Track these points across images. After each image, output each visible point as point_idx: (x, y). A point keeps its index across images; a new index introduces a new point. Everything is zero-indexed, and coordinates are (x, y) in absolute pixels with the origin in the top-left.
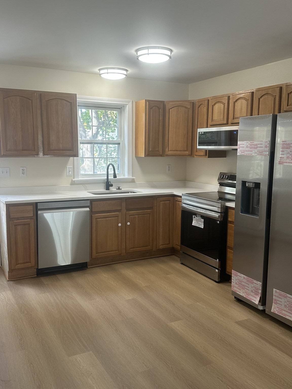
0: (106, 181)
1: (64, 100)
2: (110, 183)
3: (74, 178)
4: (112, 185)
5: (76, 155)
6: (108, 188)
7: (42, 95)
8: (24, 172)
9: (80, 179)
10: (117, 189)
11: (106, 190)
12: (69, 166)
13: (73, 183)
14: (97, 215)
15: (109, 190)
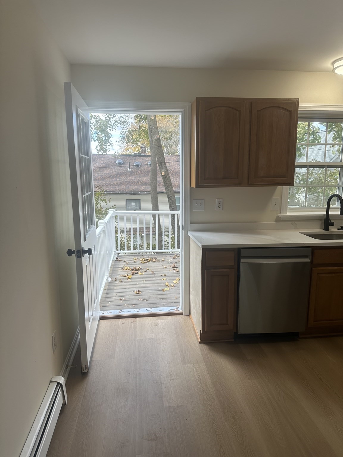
0: (325, 218)
1: (282, 108)
2: (330, 222)
3: (280, 213)
4: (332, 224)
5: (291, 183)
6: (326, 228)
7: (253, 103)
8: (220, 204)
9: (289, 214)
10: (338, 229)
11: (324, 230)
12: (276, 197)
13: (279, 220)
14: (320, 268)
15: (328, 230)
